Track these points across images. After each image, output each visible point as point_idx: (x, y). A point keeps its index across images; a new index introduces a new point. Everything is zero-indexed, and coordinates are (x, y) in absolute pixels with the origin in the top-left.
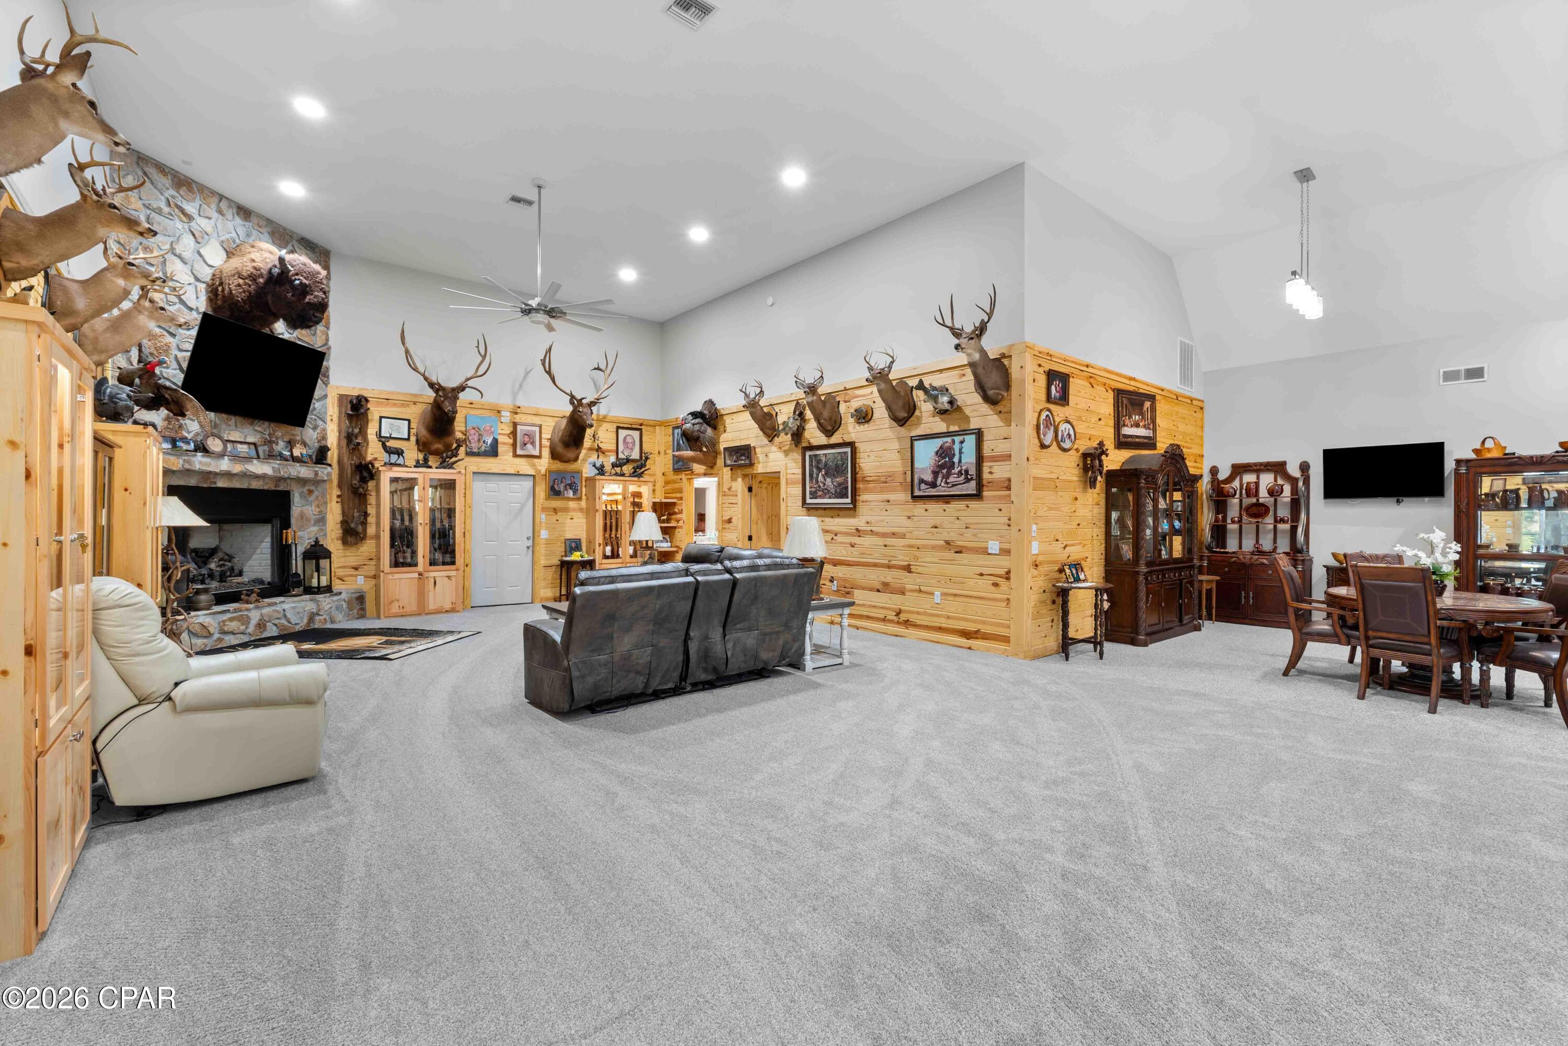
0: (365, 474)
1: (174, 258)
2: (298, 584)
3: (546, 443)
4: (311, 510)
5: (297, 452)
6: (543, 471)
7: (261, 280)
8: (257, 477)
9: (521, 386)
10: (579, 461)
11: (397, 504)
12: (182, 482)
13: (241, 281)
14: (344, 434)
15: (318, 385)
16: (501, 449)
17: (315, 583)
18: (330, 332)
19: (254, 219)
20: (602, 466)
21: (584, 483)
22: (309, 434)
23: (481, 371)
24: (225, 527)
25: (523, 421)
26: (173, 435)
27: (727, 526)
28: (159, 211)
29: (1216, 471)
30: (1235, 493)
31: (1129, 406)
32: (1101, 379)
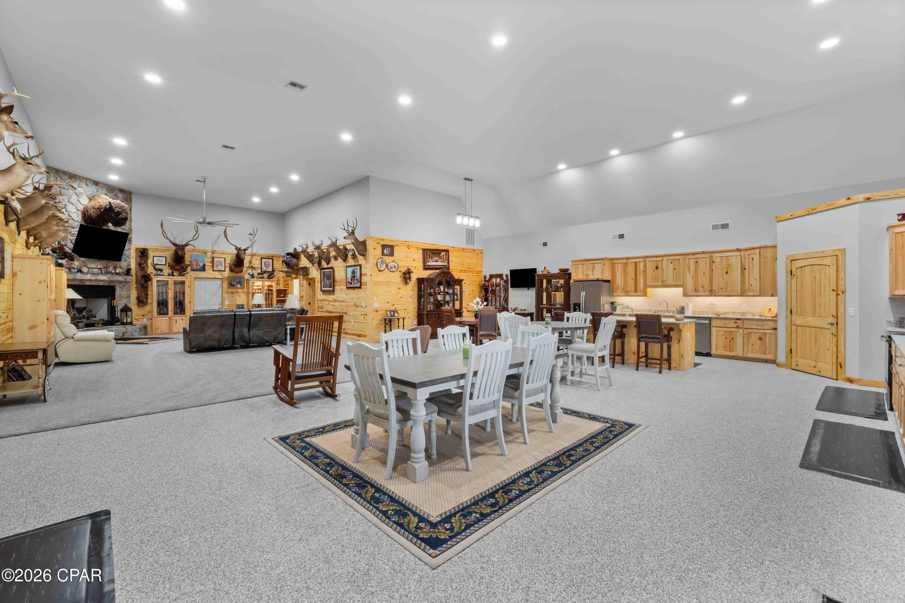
0: (147, 279)
1: (69, 204)
2: (118, 321)
3: (228, 265)
4: (124, 293)
5: (117, 271)
6: (226, 276)
7: (102, 210)
8: (101, 281)
9: (216, 242)
10: (243, 272)
11: (160, 290)
12: (72, 283)
13: (95, 210)
14: (138, 263)
15: (126, 244)
16: (207, 268)
17: (125, 321)
18: (132, 224)
19: (100, 185)
20: (253, 275)
21: (245, 281)
22: (123, 264)
23: (195, 238)
24: (89, 299)
25: (217, 256)
26: (69, 266)
27: (302, 299)
28: (64, 188)
29: (485, 277)
30: (489, 286)
31: (431, 254)
32: (414, 246)
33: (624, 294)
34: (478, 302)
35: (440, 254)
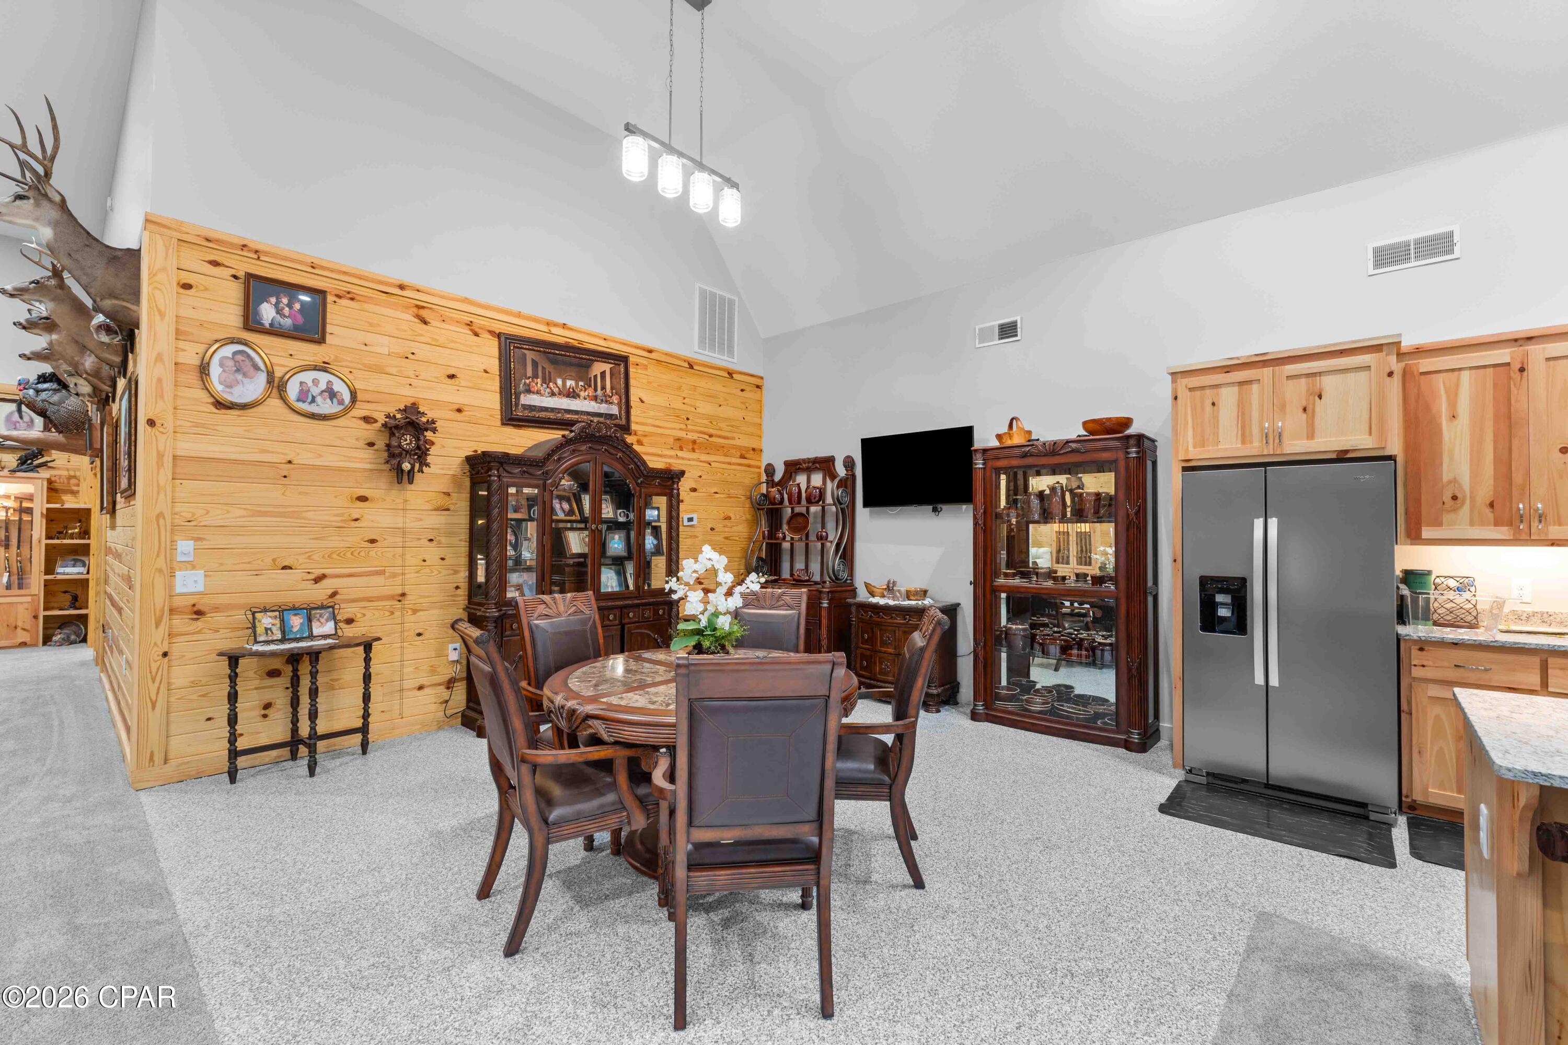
29: (770, 471)
30: (782, 499)
31: (543, 363)
32: (456, 315)
33: (1503, 532)
34: (713, 572)
35: (587, 366)
